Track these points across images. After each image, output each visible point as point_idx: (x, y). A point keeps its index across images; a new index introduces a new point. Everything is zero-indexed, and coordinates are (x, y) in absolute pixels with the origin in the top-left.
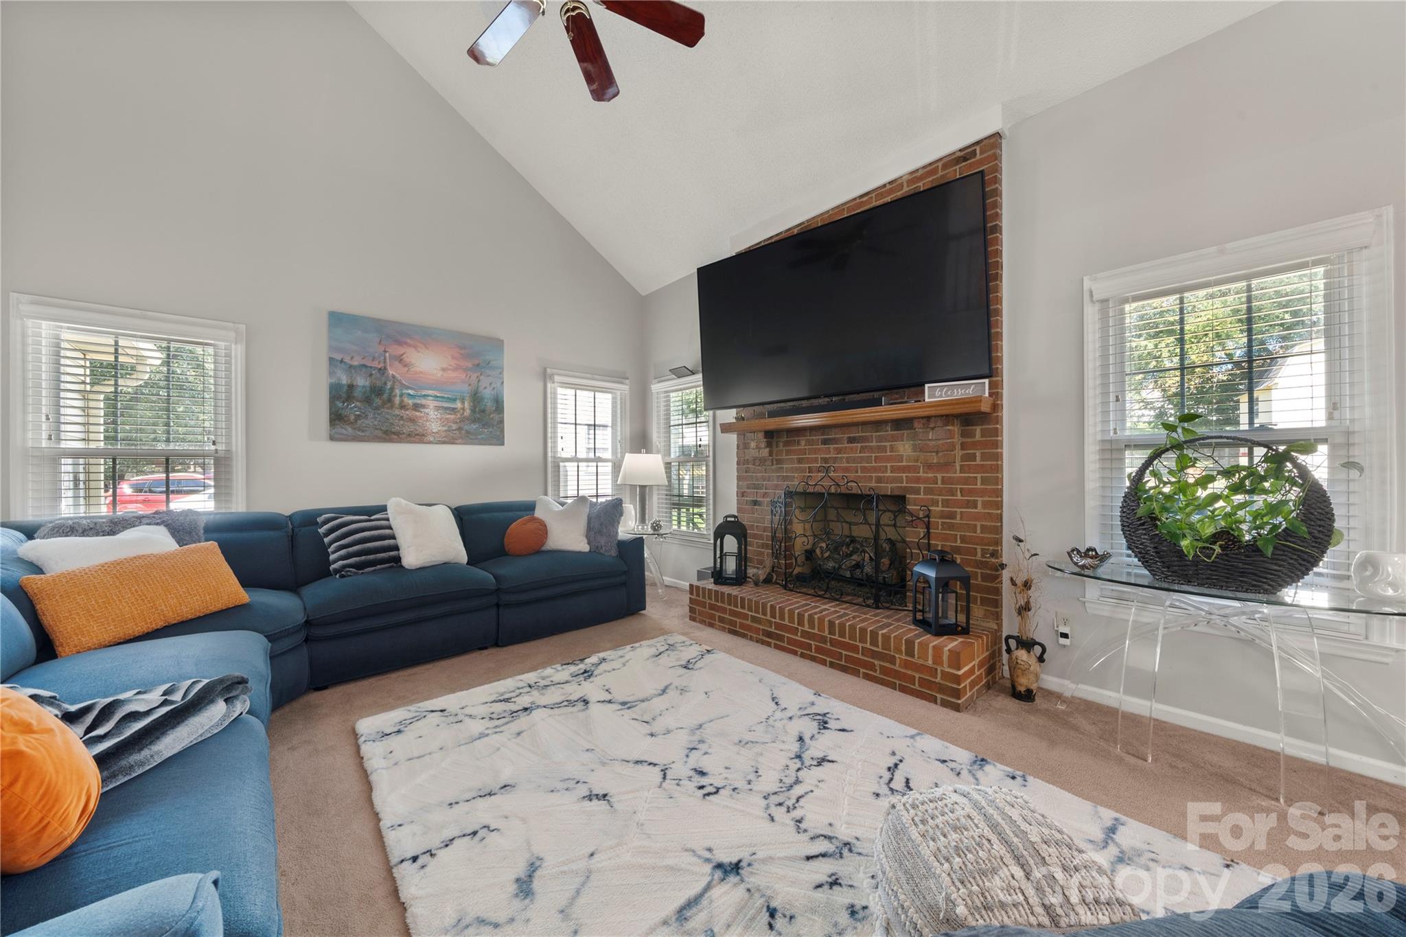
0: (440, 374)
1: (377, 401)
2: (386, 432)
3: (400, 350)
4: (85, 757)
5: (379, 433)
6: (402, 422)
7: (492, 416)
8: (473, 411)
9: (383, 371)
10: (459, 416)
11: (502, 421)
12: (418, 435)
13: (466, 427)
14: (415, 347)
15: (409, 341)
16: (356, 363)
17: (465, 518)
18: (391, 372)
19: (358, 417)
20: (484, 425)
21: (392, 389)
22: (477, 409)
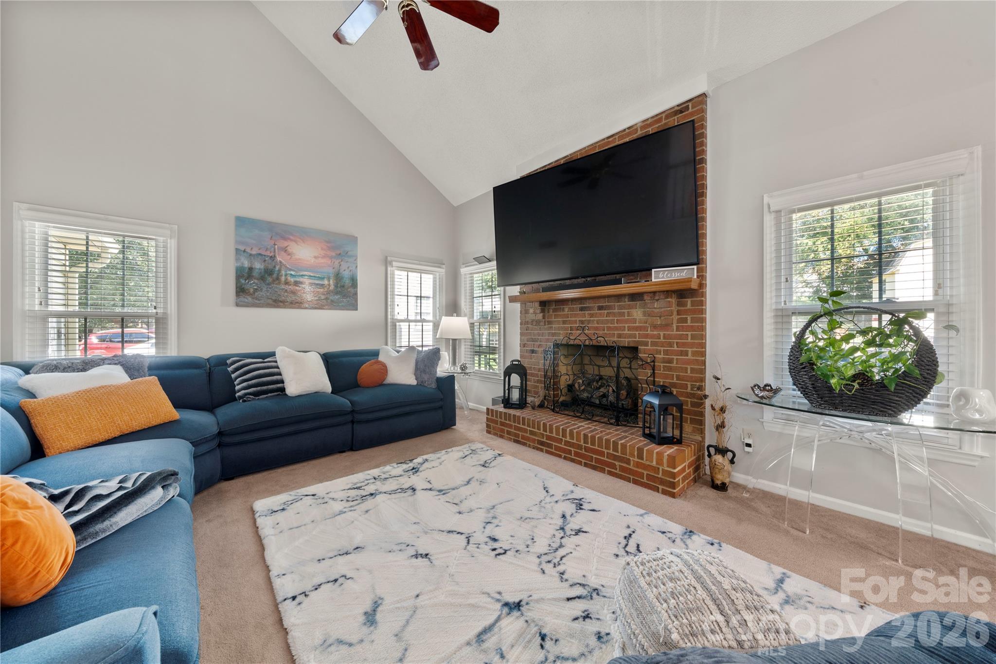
0: (313, 260)
1: (269, 279)
2: (275, 301)
3: (282, 244)
4: (65, 526)
5: (270, 301)
6: (286, 294)
7: (349, 290)
8: (336, 286)
9: (273, 258)
10: (326, 290)
11: (356, 294)
12: (297, 303)
13: (331, 298)
14: (295, 241)
15: (291, 237)
16: (254, 252)
17: (331, 361)
18: (279, 259)
19: (256, 290)
20: (345, 296)
21: (279, 271)
22: (339, 285)
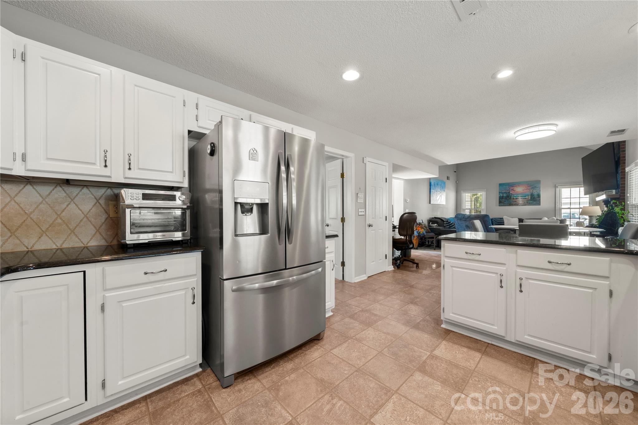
0: (522, 191)
1: (508, 198)
2: (509, 204)
3: (512, 188)
5: (508, 204)
6: (513, 202)
7: (537, 198)
8: (531, 198)
9: (509, 193)
10: (527, 199)
11: (540, 200)
12: (517, 204)
13: (529, 202)
14: (516, 187)
16: (504, 192)
18: (511, 192)
19: (504, 202)
20: (534, 201)
21: (511, 196)
